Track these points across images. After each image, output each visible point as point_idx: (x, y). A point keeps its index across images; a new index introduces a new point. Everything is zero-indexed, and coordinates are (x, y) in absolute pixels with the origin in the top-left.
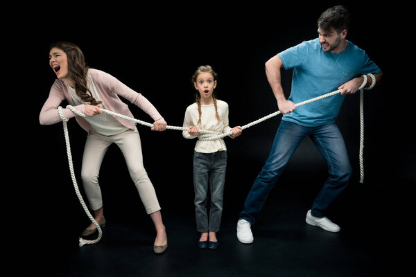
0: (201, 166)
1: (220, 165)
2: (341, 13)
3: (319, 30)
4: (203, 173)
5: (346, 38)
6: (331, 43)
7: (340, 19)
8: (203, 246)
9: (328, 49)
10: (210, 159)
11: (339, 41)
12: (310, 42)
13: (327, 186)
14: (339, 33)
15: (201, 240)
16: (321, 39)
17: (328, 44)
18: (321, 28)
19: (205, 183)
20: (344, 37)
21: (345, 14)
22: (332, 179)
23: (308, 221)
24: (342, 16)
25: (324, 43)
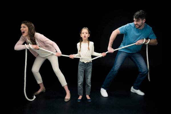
0: (82, 68)
1: (89, 68)
2: (143, 13)
3: (134, 19)
4: (82, 71)
5: (145, 23)
6: (139, 24)
7: (142, 15)
8: (79, 101)
9: (138, 27)
10: (85, 66)
11: (142, 23)
12: (130, 24)
13: (139, 76)
14: (142, 20)
15: (79, 99)
16: (135, 23)
17: (138, 25)
18: (135, 18)
19: (83, 75)
20: (144, 22)
21: (144, 13)
22: (141, 73)
23: (131, 91)
24: (143, 14)
25: (136, 24)
